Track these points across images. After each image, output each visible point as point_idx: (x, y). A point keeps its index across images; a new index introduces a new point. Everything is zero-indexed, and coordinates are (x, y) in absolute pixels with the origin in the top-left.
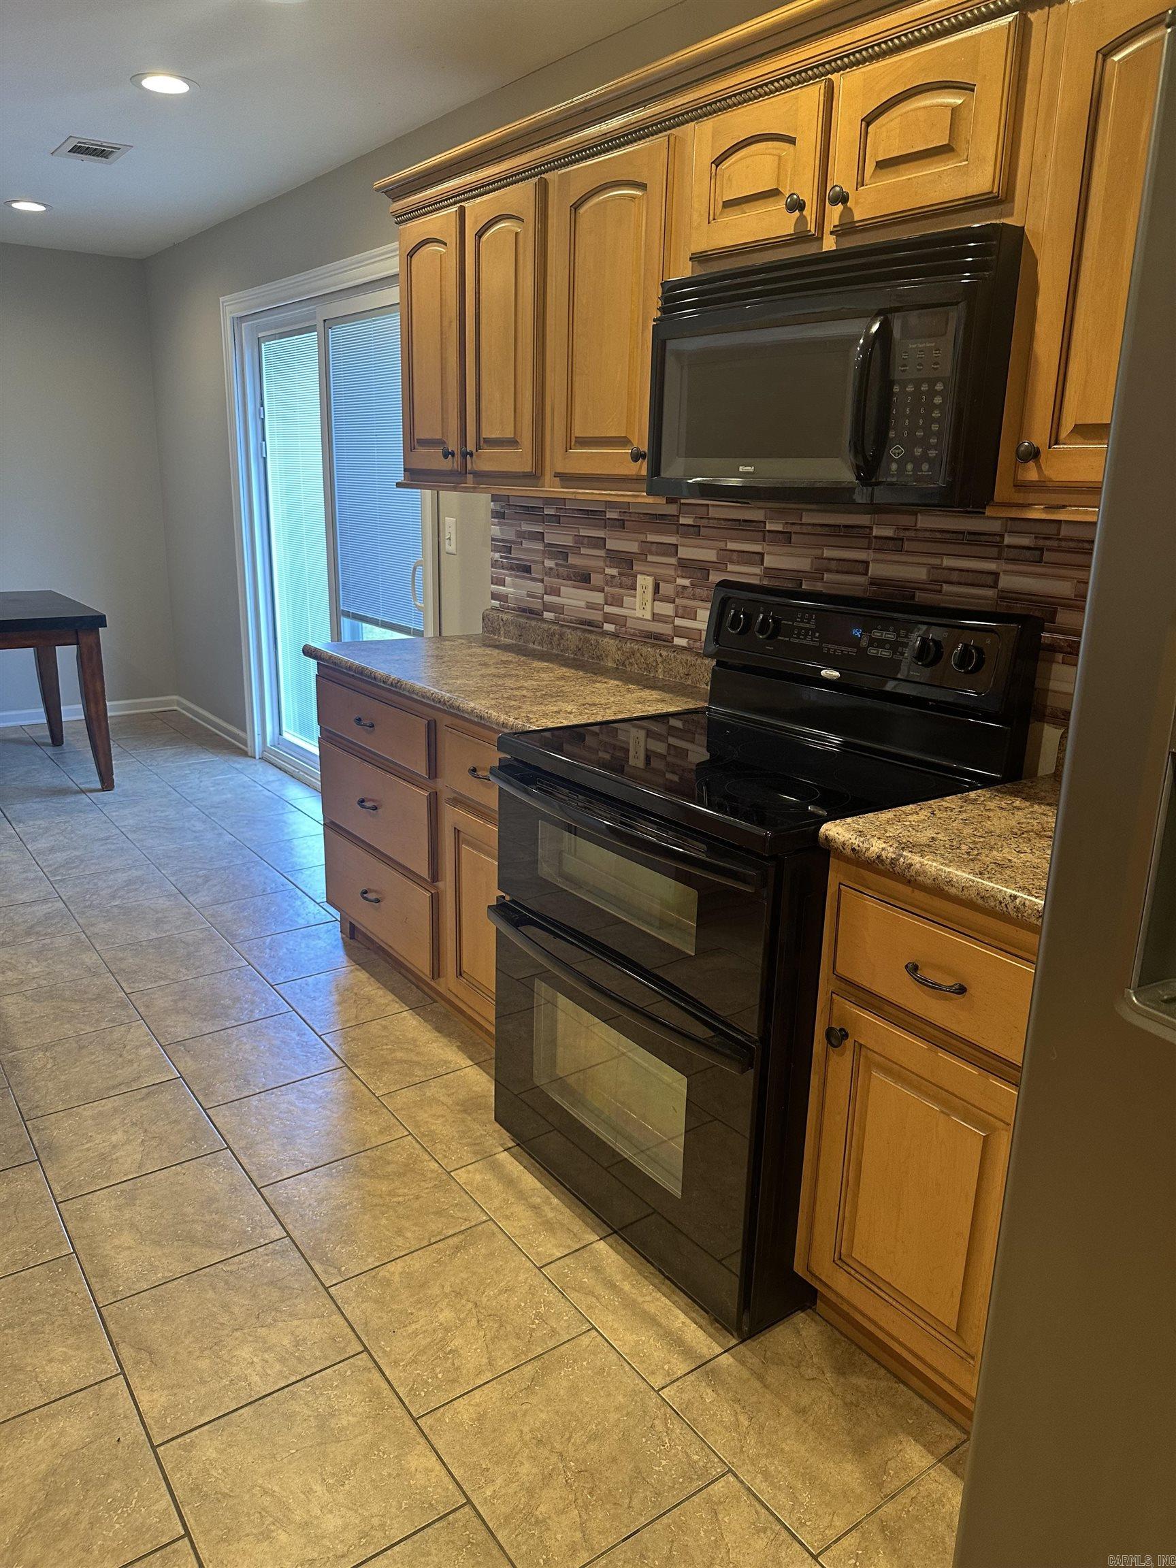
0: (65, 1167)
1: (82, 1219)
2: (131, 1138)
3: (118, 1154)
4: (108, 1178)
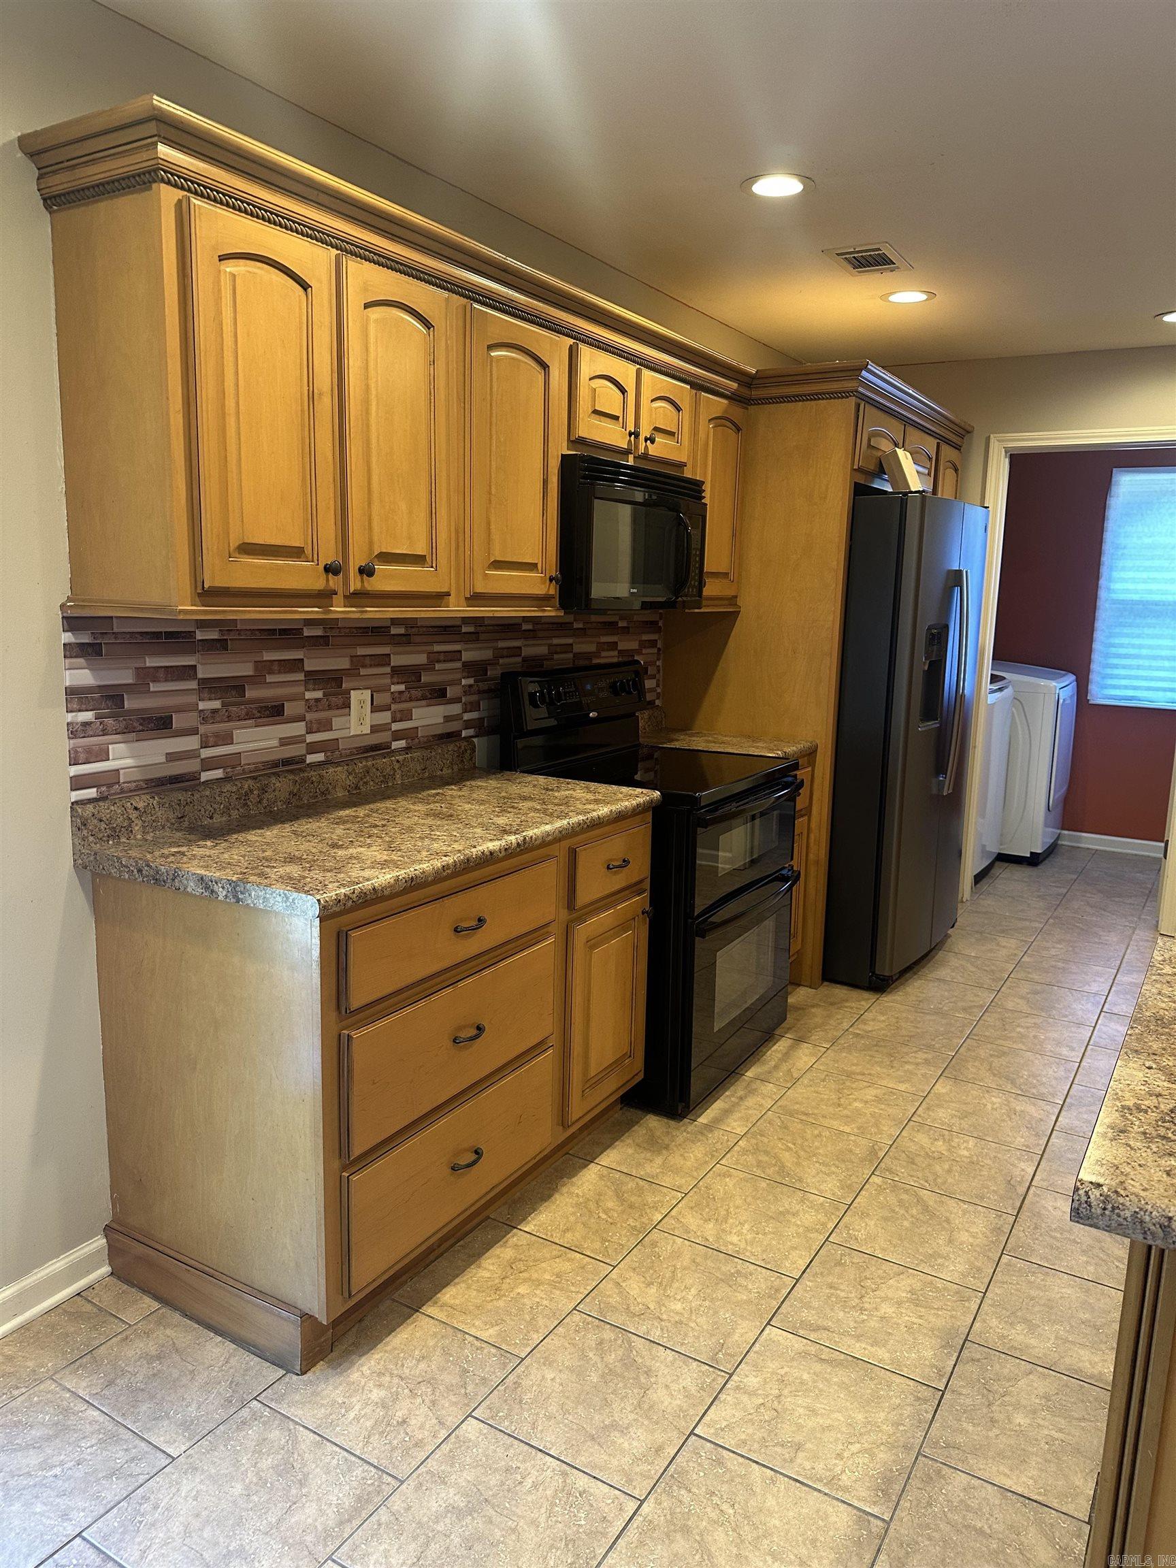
0: (952, 1317)
1: (979, 1270)
2: (879, 1300)
3: (904, 1295)
4: (931, 1283)
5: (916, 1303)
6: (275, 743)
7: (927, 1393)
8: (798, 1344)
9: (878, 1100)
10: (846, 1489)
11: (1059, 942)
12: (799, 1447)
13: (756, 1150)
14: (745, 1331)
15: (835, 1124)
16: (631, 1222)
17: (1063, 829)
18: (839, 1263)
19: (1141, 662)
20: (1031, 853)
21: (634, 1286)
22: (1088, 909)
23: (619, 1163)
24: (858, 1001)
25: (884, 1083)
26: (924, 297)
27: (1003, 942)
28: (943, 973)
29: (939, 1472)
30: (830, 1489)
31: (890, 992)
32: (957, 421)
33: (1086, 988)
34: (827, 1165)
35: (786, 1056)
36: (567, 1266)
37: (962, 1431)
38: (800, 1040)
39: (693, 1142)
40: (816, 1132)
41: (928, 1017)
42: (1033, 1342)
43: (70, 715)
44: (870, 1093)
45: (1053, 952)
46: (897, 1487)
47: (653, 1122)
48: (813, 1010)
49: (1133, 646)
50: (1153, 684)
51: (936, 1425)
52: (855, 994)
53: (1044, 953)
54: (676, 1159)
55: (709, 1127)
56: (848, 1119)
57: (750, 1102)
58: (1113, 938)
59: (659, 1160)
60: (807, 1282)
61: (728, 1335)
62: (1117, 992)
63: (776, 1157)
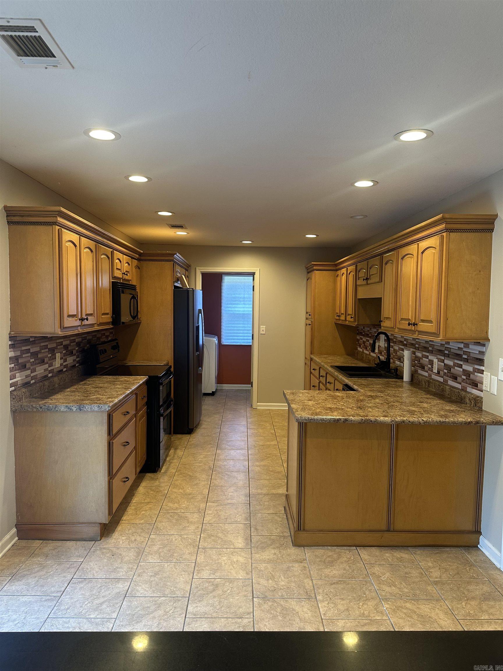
0: (244, 492)
2: (228, 493)
3: (233, 490)
4: (237, 487)
5: (236, 491)
6: (43, 371)
7: (247, 504)
8: (216, 504)
9: (205, 457)
10: (239, 522)
11: (229, 414)
12: (226, 519)
13: (181, 474)
14: (203, 505)
15: (197, 464)
16: (160, 494)
17: (218, 384)
18: (215, 489)
19: (235, 331)
20: (212, 392)
21: (171, 505)
22: (233, 405)
23: (147, 484)
24: (186, 437)
25: (204, 453)
26: (186, 233)
27: (215, 416)
28: (204, 426)
29: (256, 515)
30: (236, 522)
31: (193, 434)
32: (188, 264)
33: (241, 424)
34: (201, 473)
35: (175, 453)
36: (151, 506)
37: (257, 508)
38: (176, 449)
39: (164, 476)
40: (194, 467)
41: (206, 437)
42: (262, 491)
43: (10, 365)
44: (202, 456)
45: (229, 417)
46: (249, 518)
47: (149, 475)
48: (175, 442)
49: (232, 327)
50: (239, 338)
51: (251, 508)
52: (184, 435)
53: (227, 417)
54: (161, 480)
55: (165, 472)
56: (199, 463)
57: (172, 465)
58: (242, 411)
59: (157, 482)
60: (210, 494)
61: (199, 507)
62: (249, 423)
63: (187, 474)
